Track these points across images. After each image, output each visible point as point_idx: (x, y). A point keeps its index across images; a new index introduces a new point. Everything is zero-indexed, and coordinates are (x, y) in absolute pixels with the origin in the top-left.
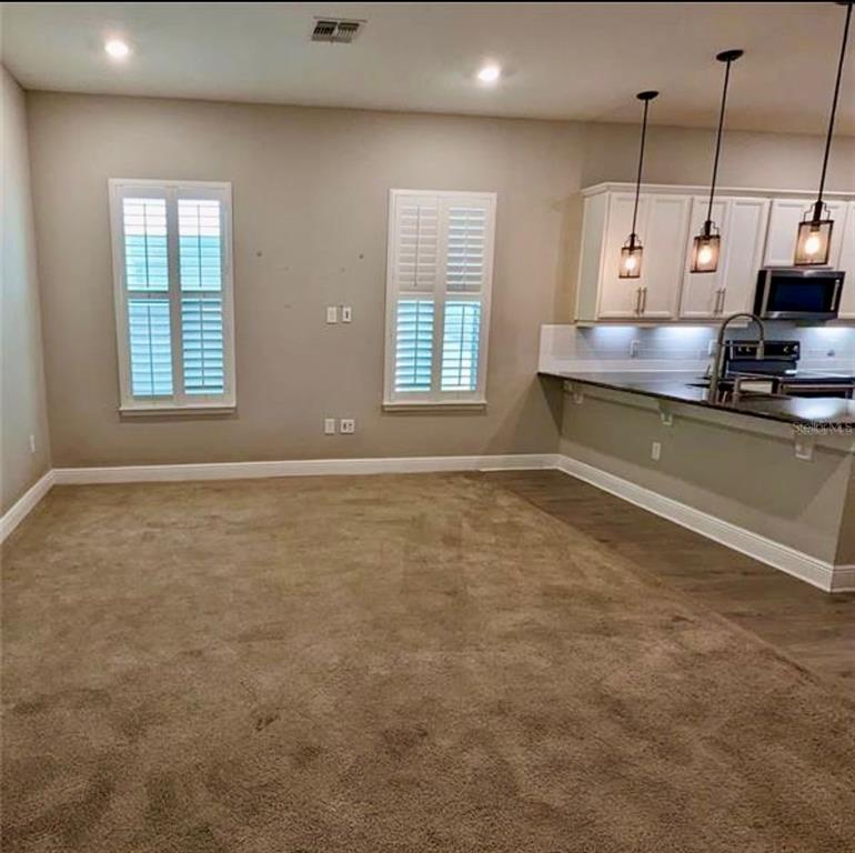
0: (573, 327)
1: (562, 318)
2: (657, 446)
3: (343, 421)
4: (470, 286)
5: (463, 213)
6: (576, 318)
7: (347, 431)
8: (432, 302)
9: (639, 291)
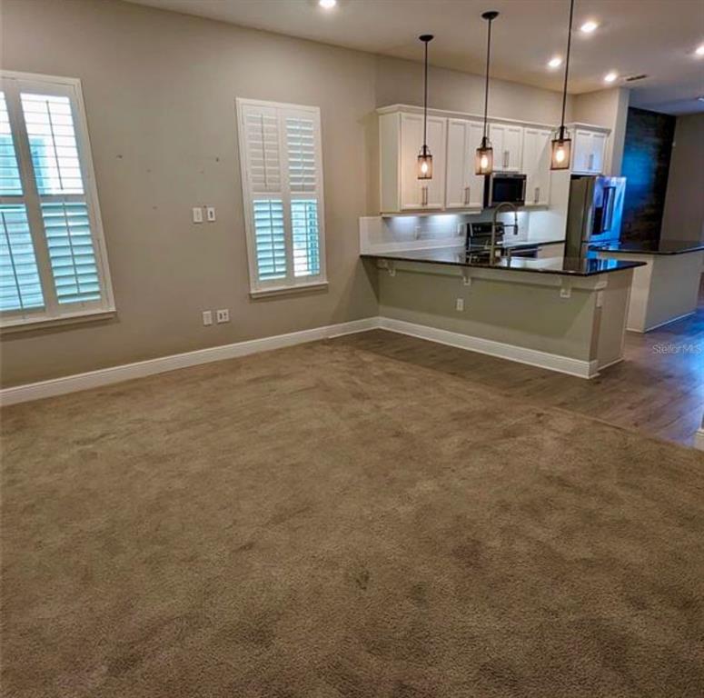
0: (380, 218)
1: (372, 211)
2: (460, 302)
3: (219, 312)
4: (307, 186)
5: (295, 123)
6: (381, 211)
7: (223, 320)
8: (280, 201)
9: (423, 189)
